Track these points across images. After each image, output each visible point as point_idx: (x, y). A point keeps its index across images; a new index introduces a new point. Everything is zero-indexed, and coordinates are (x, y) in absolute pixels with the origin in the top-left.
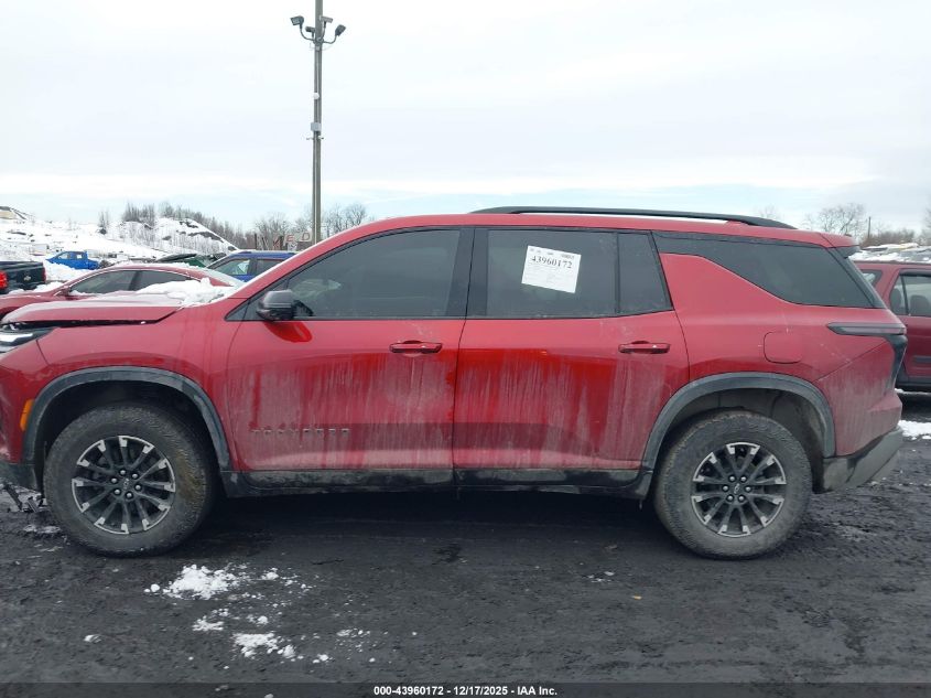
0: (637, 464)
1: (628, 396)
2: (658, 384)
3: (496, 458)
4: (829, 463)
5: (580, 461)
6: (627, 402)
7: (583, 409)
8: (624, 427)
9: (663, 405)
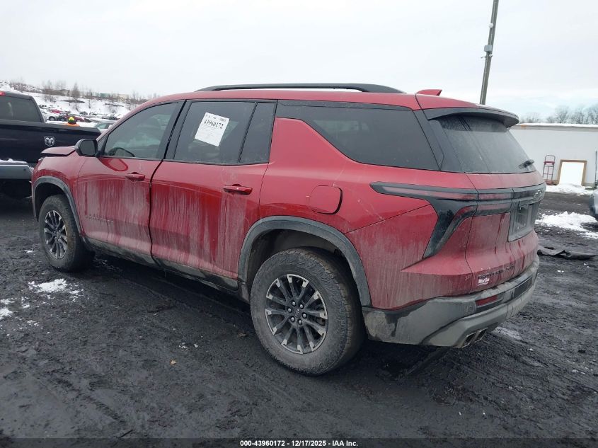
0: (236, 275)
1: (227, 224)
2: (241, 218)
3: (169, 254)
4: (368, 312)
5: (207, 266)
6: (227, 228)
7: (206, 230)
8: (226, 248)
9: (245, 234)
